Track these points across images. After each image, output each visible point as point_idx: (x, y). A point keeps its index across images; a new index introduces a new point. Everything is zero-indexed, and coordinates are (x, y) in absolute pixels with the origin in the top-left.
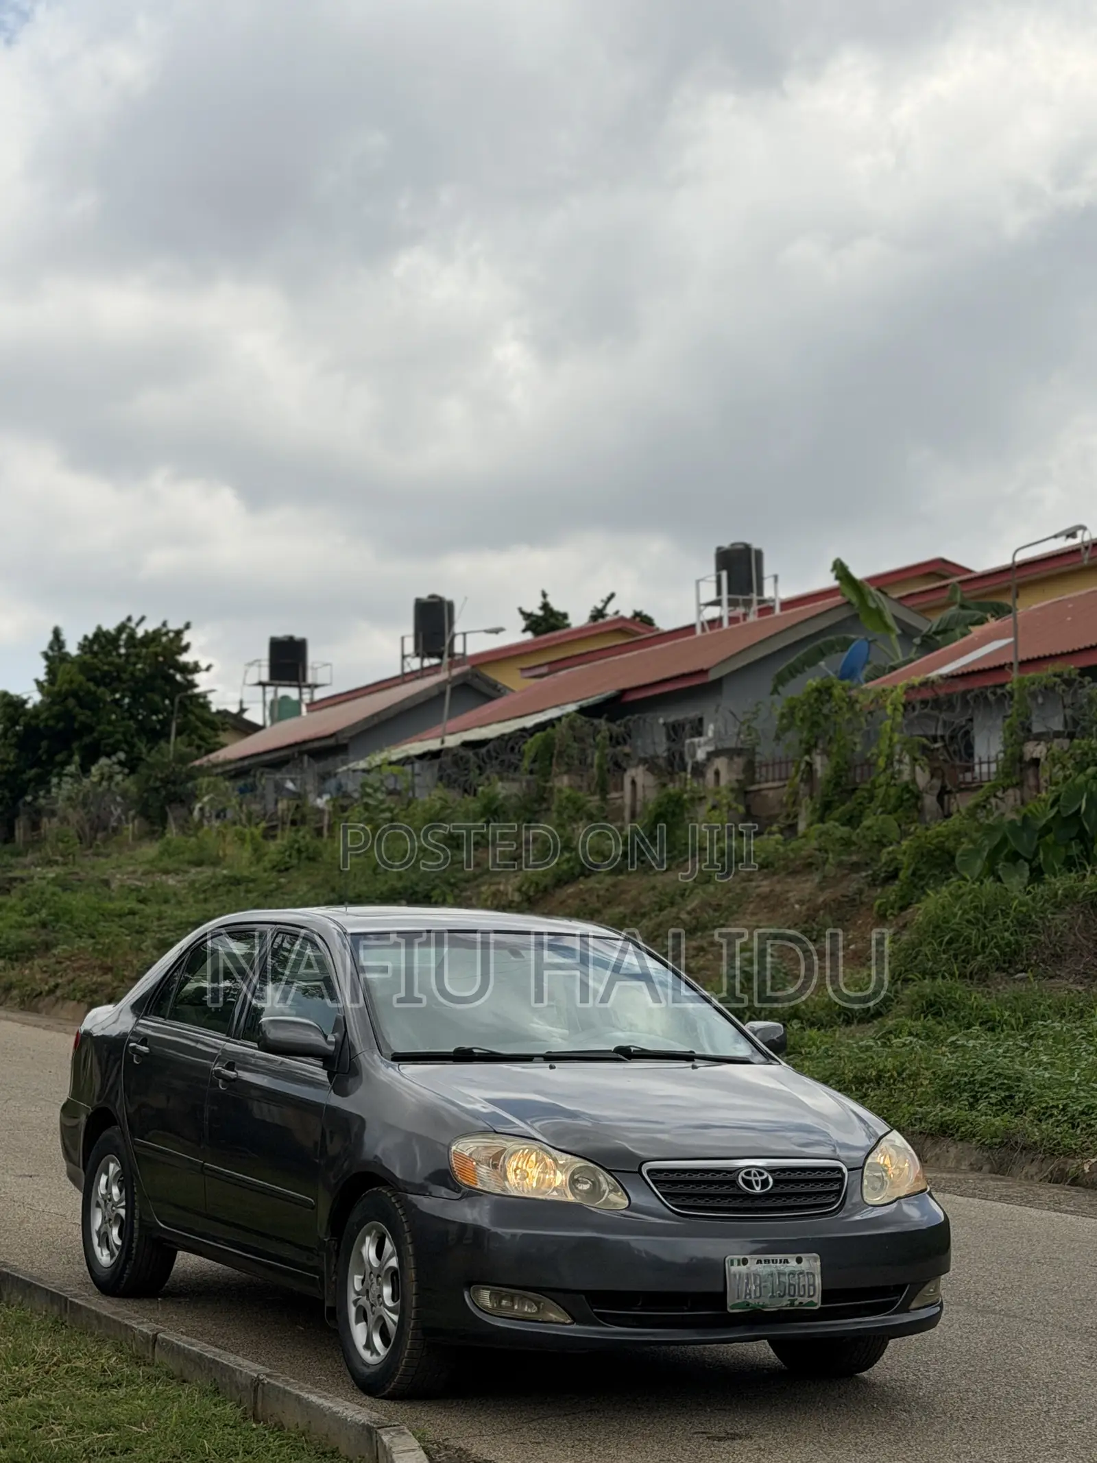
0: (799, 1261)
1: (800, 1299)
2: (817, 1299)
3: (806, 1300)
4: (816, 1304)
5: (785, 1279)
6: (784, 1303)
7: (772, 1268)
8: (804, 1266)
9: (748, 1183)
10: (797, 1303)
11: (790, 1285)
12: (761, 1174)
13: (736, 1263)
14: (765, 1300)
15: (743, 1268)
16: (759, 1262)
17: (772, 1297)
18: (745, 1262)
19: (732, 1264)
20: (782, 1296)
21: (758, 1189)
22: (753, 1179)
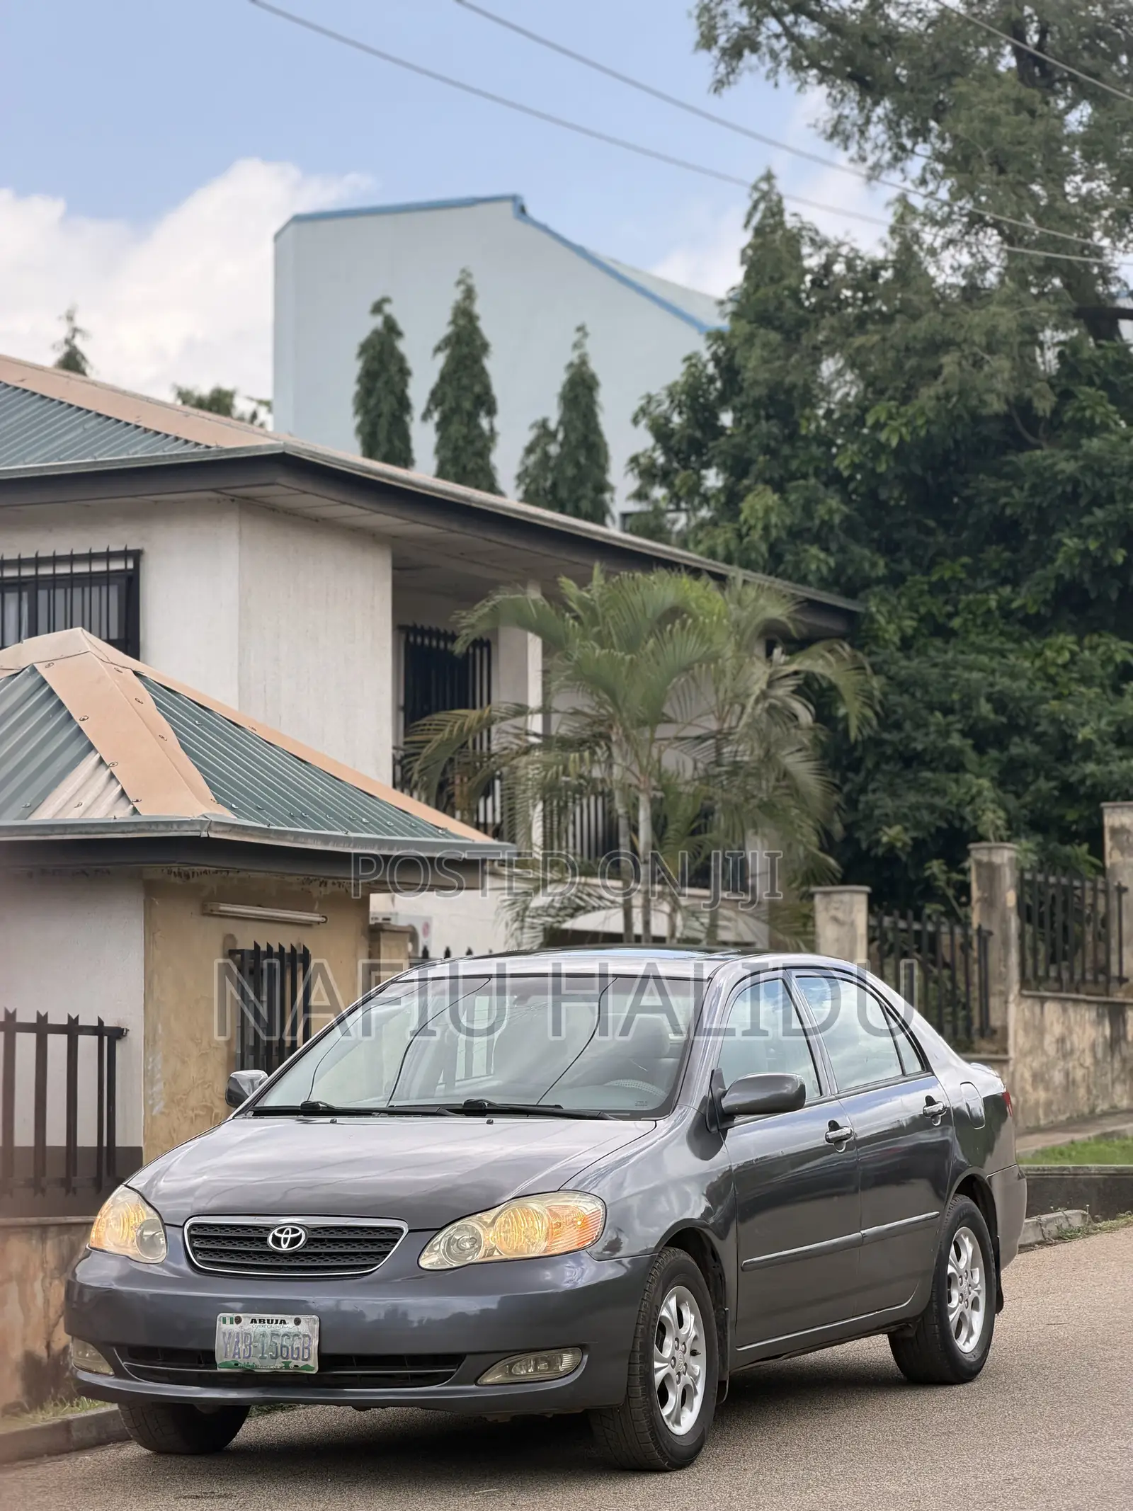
0: (297, 1322)
1: (295, 1362)
2: (313, 1363)
3: (301, 1363)
4: (313, 1369)
5: (278, 1341)
6: (278, 1365)
7: (267, 1328)
8: (303, 1328)
9: (277, 1241)
10: (291, 1365)
11: (282, 1346)
12: (295, 1231)
13: (228, 1321)
14: (254, 1361)
15: (235, 1327)
16: (254, 1321)
17: (262, 1358)
18: (238, 1320)
19: (224, 1322)
20: (276, 1358)
21: (284, 1247)
22: (283, 1236)
